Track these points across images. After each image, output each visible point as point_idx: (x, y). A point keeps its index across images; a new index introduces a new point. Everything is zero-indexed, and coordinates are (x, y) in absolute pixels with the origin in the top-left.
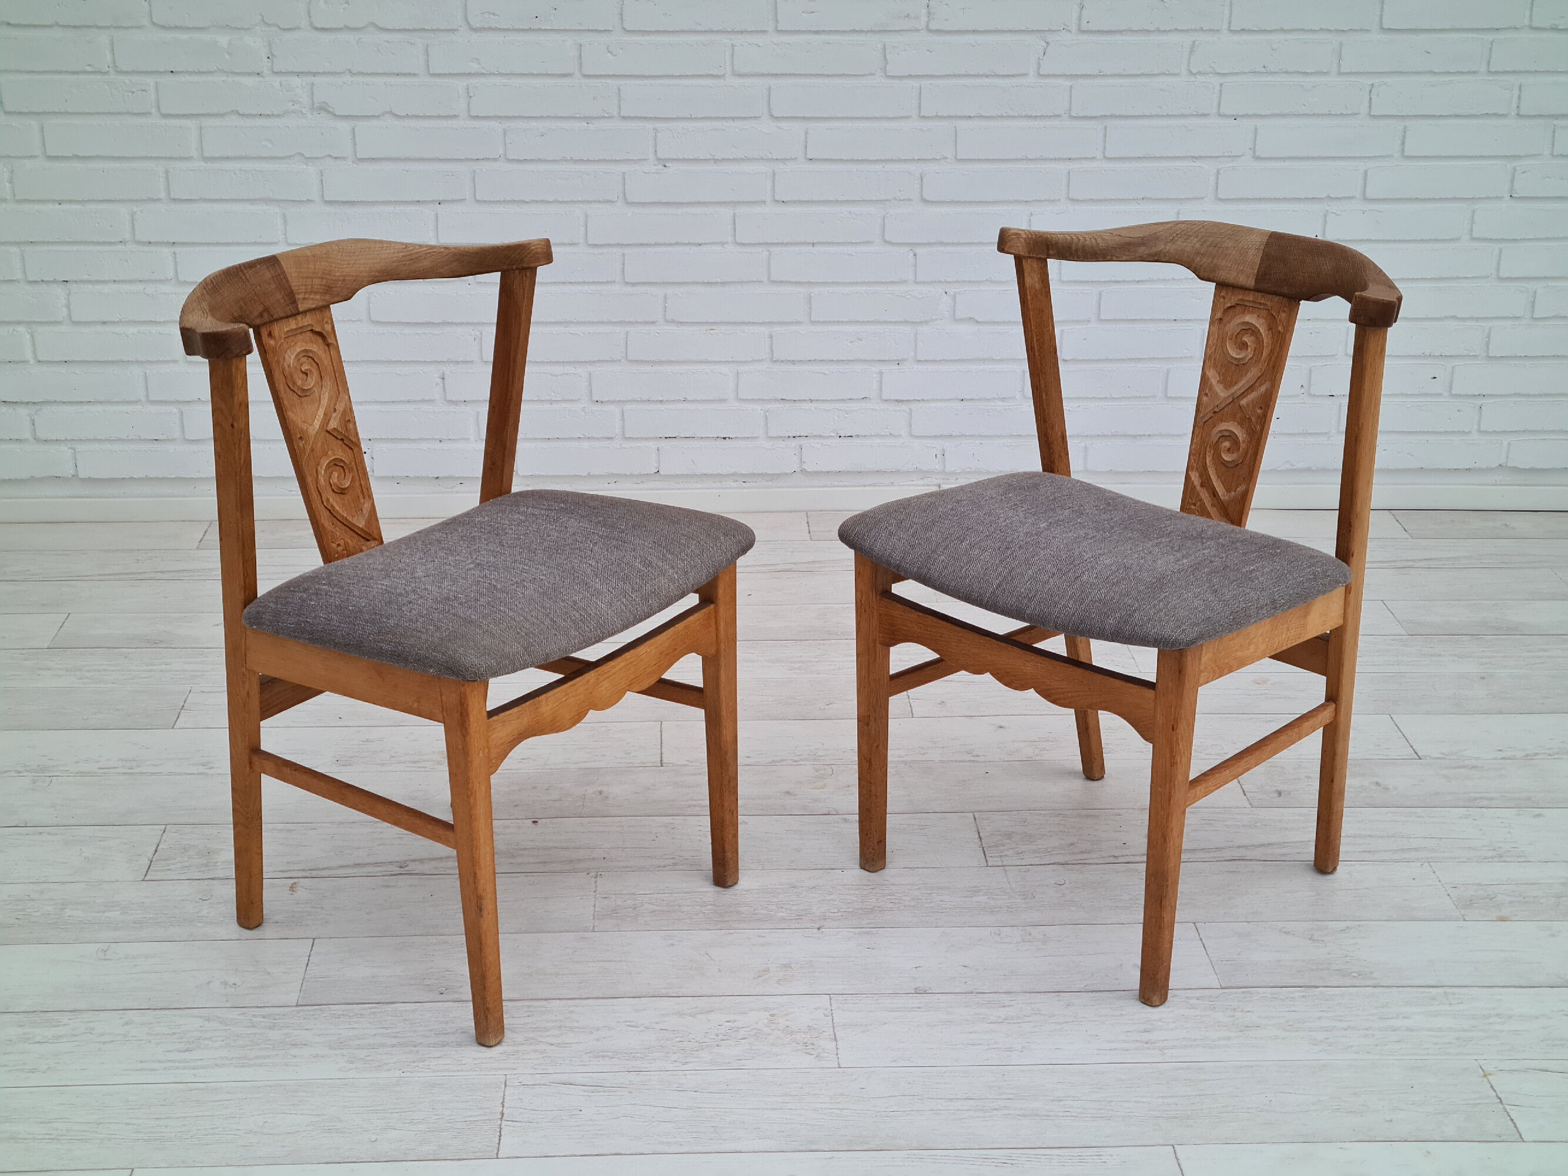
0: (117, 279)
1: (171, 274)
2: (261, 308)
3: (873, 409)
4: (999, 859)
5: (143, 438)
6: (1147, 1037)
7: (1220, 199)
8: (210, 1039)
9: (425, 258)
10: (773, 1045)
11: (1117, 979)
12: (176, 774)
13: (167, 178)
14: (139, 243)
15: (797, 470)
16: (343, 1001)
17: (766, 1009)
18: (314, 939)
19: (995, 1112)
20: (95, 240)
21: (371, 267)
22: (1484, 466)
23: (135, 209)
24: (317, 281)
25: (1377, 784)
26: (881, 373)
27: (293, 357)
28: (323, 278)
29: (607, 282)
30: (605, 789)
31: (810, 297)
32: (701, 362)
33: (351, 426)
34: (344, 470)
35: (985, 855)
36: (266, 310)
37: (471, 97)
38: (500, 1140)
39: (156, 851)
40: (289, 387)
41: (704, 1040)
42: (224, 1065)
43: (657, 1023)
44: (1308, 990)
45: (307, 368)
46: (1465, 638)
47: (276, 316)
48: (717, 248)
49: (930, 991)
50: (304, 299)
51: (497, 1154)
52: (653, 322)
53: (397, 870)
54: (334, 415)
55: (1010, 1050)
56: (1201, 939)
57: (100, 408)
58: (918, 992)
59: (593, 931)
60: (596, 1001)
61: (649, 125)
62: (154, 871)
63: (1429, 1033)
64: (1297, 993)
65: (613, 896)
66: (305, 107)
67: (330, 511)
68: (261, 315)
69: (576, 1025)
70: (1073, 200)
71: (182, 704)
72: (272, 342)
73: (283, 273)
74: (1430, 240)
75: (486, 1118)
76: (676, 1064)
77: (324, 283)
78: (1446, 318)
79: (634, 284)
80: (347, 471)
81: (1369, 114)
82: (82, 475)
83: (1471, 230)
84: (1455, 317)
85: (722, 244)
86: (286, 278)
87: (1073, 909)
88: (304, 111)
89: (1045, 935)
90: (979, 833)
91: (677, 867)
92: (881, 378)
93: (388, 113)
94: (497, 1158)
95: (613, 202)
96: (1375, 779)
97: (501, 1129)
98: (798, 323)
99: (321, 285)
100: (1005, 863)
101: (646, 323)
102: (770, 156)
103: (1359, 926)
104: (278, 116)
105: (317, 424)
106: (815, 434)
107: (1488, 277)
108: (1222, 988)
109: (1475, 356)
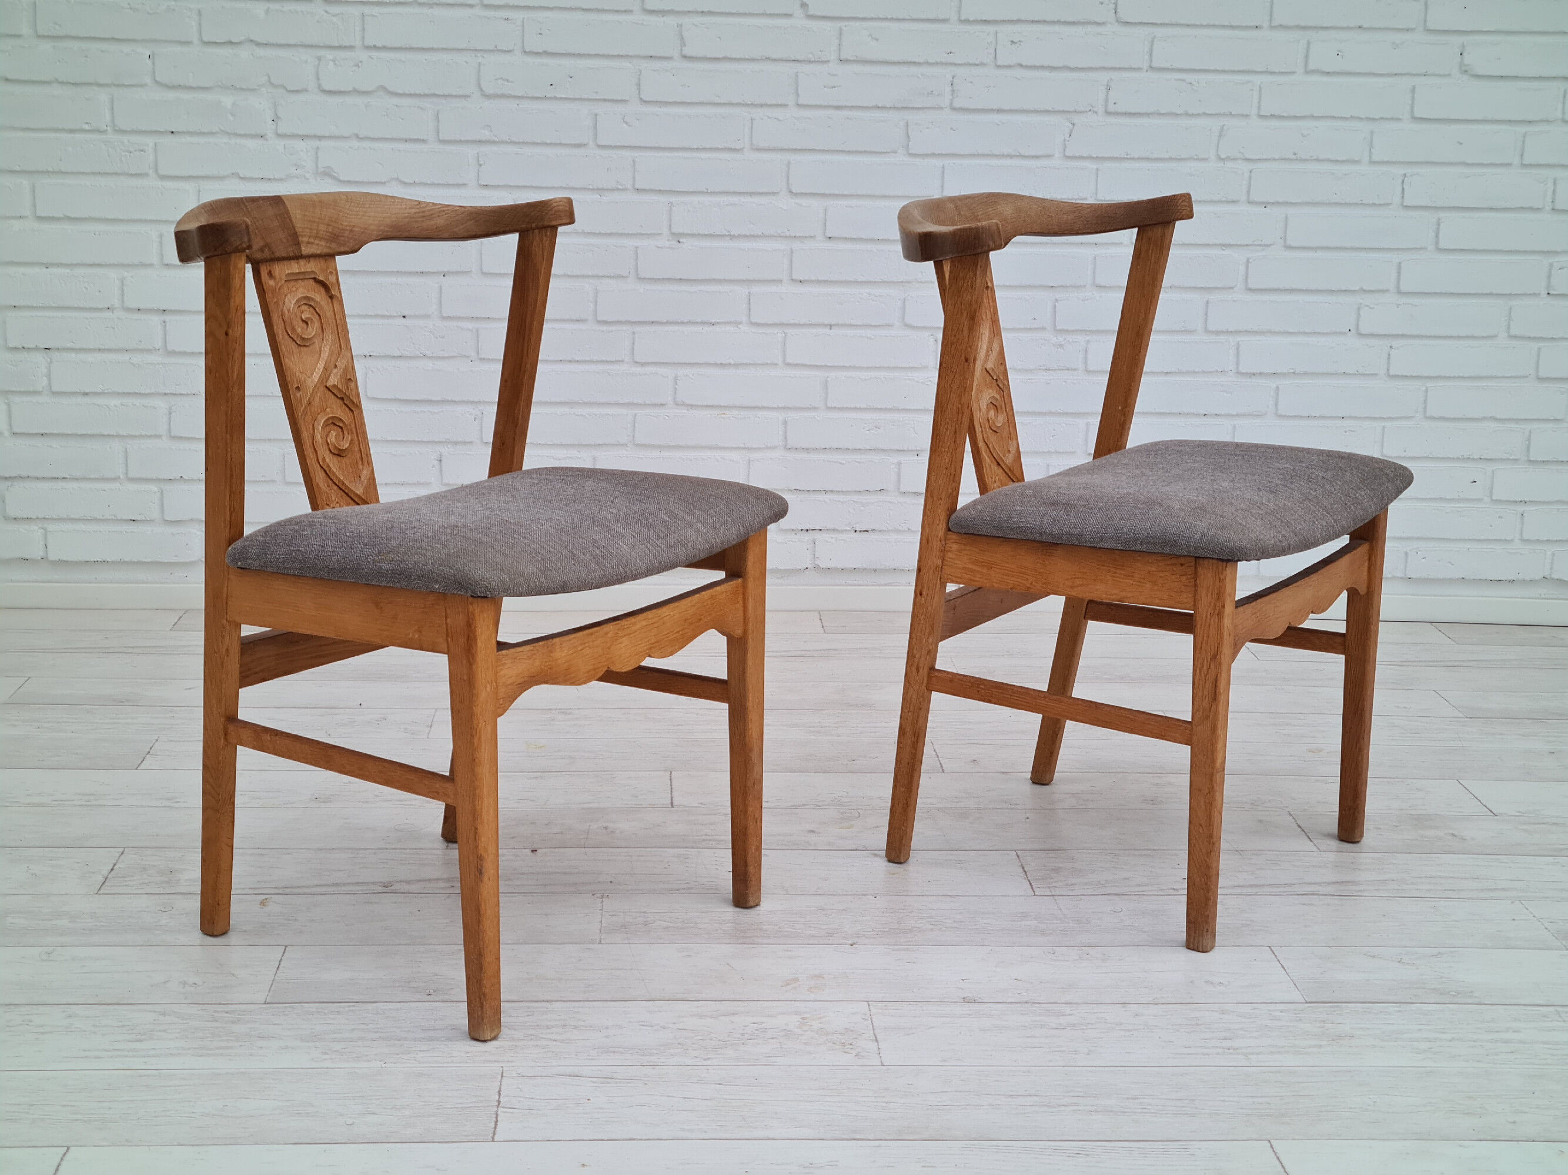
0: (103, 347)
1: (159, 344)
2: (262, 243)
3: (890, 502)
4: (1047, 889)
5: (119, 518)
6: (1228, 1043)
7: (1250, 289)
8: (164, 1031)
9: (439, 216)
10: (806, 1044)
11: (1190, 993)
12: (137, 806)
13: (161, 243)
14: (129, 310)
15: (809, 566)
16: (317, 1000)
17: (797, 1013)
18: (286, 946)
19: (1063, 1108)
20: (82, 306)
21: (380, 221)
22: (1528, 578)
23: (126, 274)
24: (322, 227)
25: (1453, 835)
26: (899, 464)
27: (293, 302)
28: (329, 225)
29: (617, 362)
30: (611, 825)
31: (827, 381)
32: (710, 448)
33: (352, 385)
34: (343, 431)
35: (1031, 886)
36: (267, 245)
37: (481, 165)
38: (496, 1125)
39: (112, 870)
40: (288, 335)
41: (727, 1039)
42: (179, 1054)
43: (674, 1023)
44: (1403, 1005)
45: (307, 316)
46: (1528, 721)
47: (278, 254)
48: (730, 329)
49: (980, 1001)
50: (308, 243)
51: (493, 1138)
52: (662, 405)
53: (381, 889)
54: (335, 371)
55: (1076, 1052)
56: (1278, 960)
57: (75, 485)
58: (966, 1000)
59: (600, 943)
60: (605, 1003)
61: (663, 199)
62: (108, 886)
63: (1545, 1046)
64: (1392, 1008)
65: (621, 914)
66: (308, 172)
67: (325, 471)
68: (262, 250)
69: (583, 1023)
70: (1099, 287)
71: (148, 750)
72: (272, 283)
73: (287, 212)
74: (1467, 337)
75: (481, 1105)
76: (698, 1060)
77: (330, 230)
78: (1484, 419)
79: (643, 364)
80: (346, 432)
81: (1402, 205)
82: (52, 557)
83: (1509, 328)
84: (1494, 419)
85: (737, 324)
86: (290, 218)
87: (1134, 932)
88: (308, 176)
89: (1104, 954)
90: (1023, 868)
91: (692, 891)
92: (899, 469)
93: (393, 179)
94: (493, 1141)
95: (623, 277)
96: (1451, 831)
97: (497, 1115)
98: (815, 408)
99: (326, 232)
100: (1054, 893)
101: (655, 405)
102: (788, 234)
103: (1451, 952)
104: (281, 180)
105: (316, 377)
106: (828, 527)
107: (1527, 377)
108: (1307, 1003)
109: (1516, 460)
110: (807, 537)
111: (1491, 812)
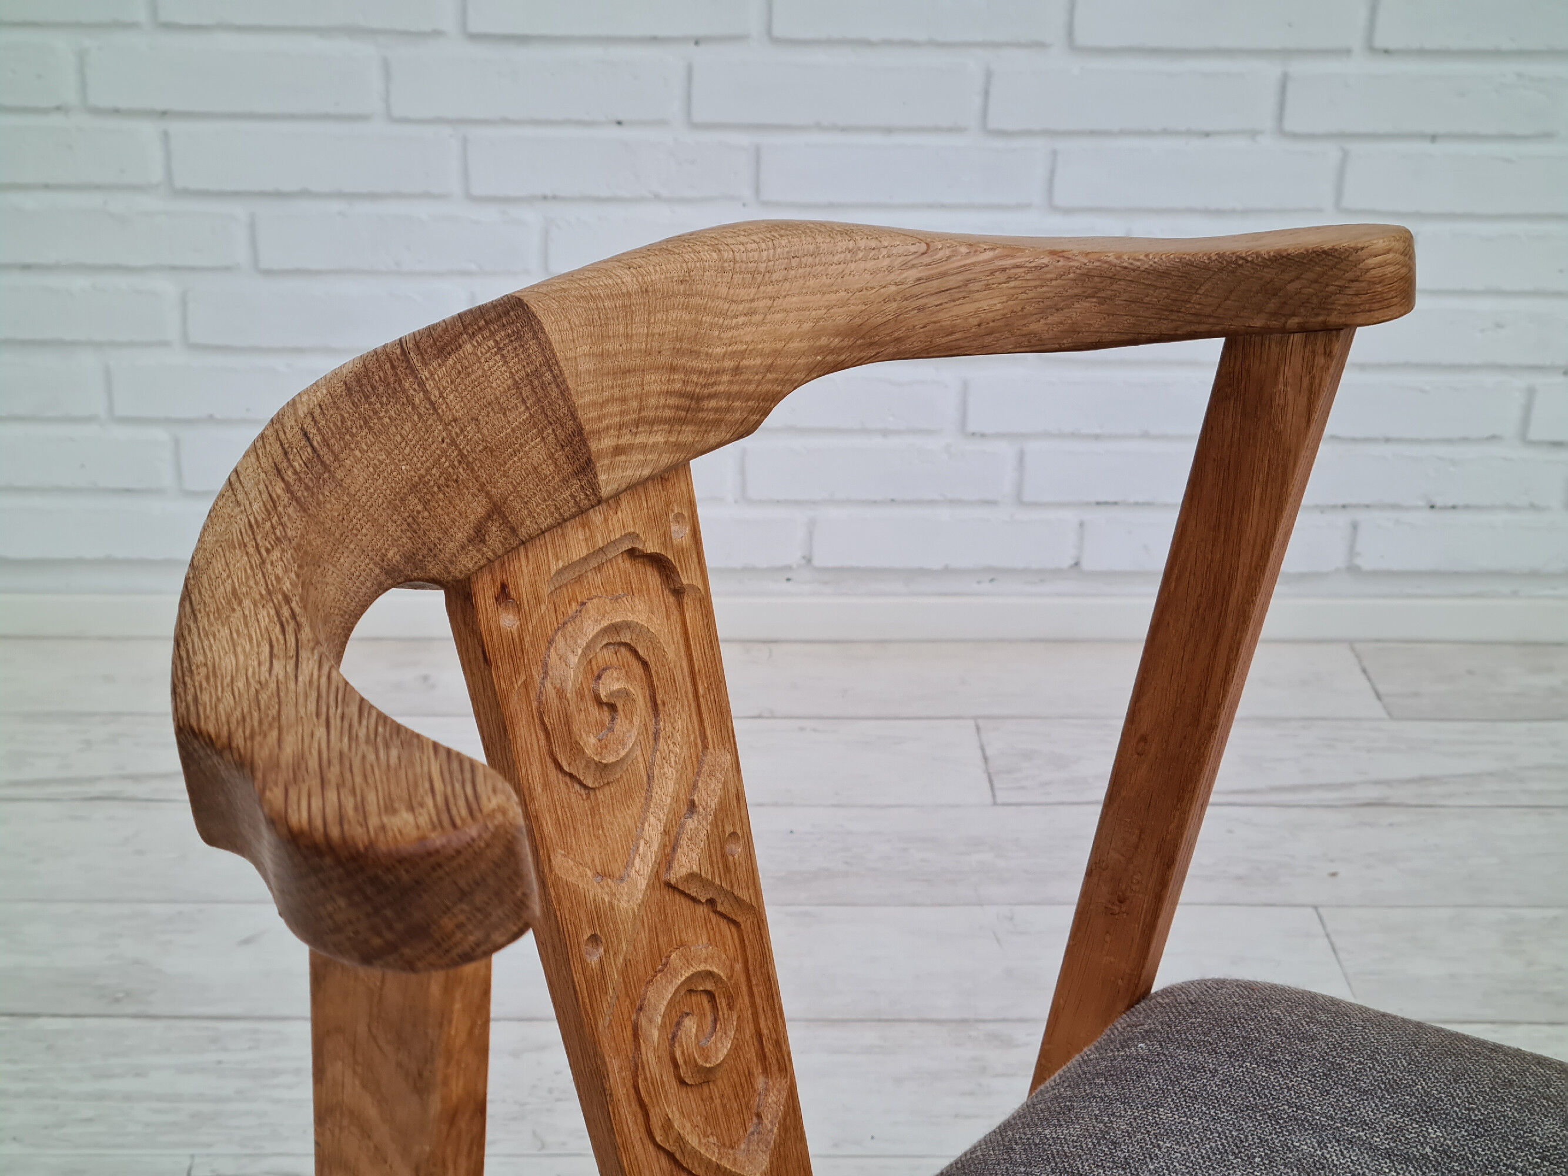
1: (157, 175)
2: (478, 508)
9: (987, 287)
14: (95, 111)
15: (1343, 567)
21: (818, 320)
24: (654, 382)
26: (1531, 391)
27: (574, 660)
28: (673, 369)
33: (737, 850)
34: (715, 1008)
36: (496, 510)
40: (559, 767)
45: (616, 686)
47: (528, 527)
48: (1239, 143)
50: (618, 450)
54: (691, 824)
67: (670, 1155)
68: (479, 535)
72: (508, 621)
73: (550, 362)
77: (678, 386)
80: (722, 1002)
85: (1255, 134)
86: (559, 380)
92: (1530, 400)
99: (668, 393)
105: (642, 870)
106: (1385, 501)
110: (1342, 519)
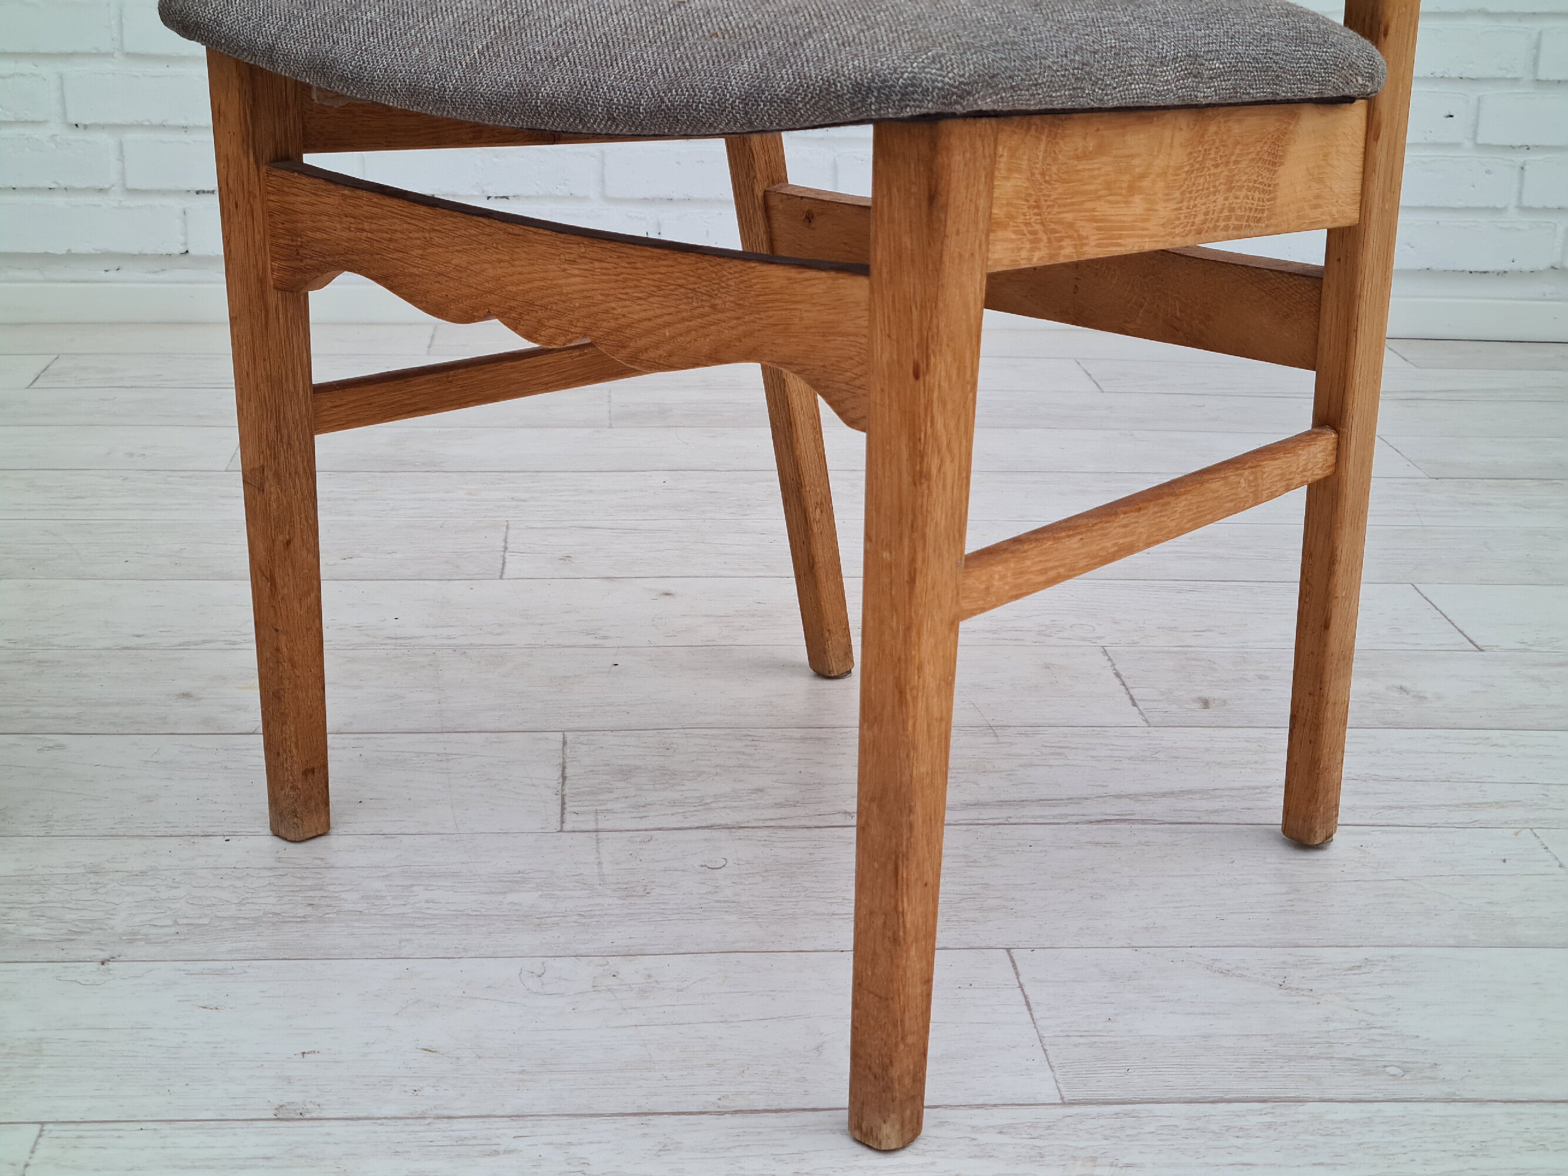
4: (591, 818)
11: (804, 1080)
22: (1527, 267)
25: (1402, 689)
35: (563, 809)
44: (1279, 1108)
46: (1529, 483)
49: (314, 1115)
56: (1021, 986)
58: (282, 1115)
64: (1253, 1116)
78: (1469, 14)
84: (1485, 14)
87: (733, 918)
89: (650, 976)
90: (565, 768)
96: (1399, 682)
100: (600, 826)
103: (1393, 957)
108: (1064, 1104)
109: (1516, 79)
111: (1471, 641)
